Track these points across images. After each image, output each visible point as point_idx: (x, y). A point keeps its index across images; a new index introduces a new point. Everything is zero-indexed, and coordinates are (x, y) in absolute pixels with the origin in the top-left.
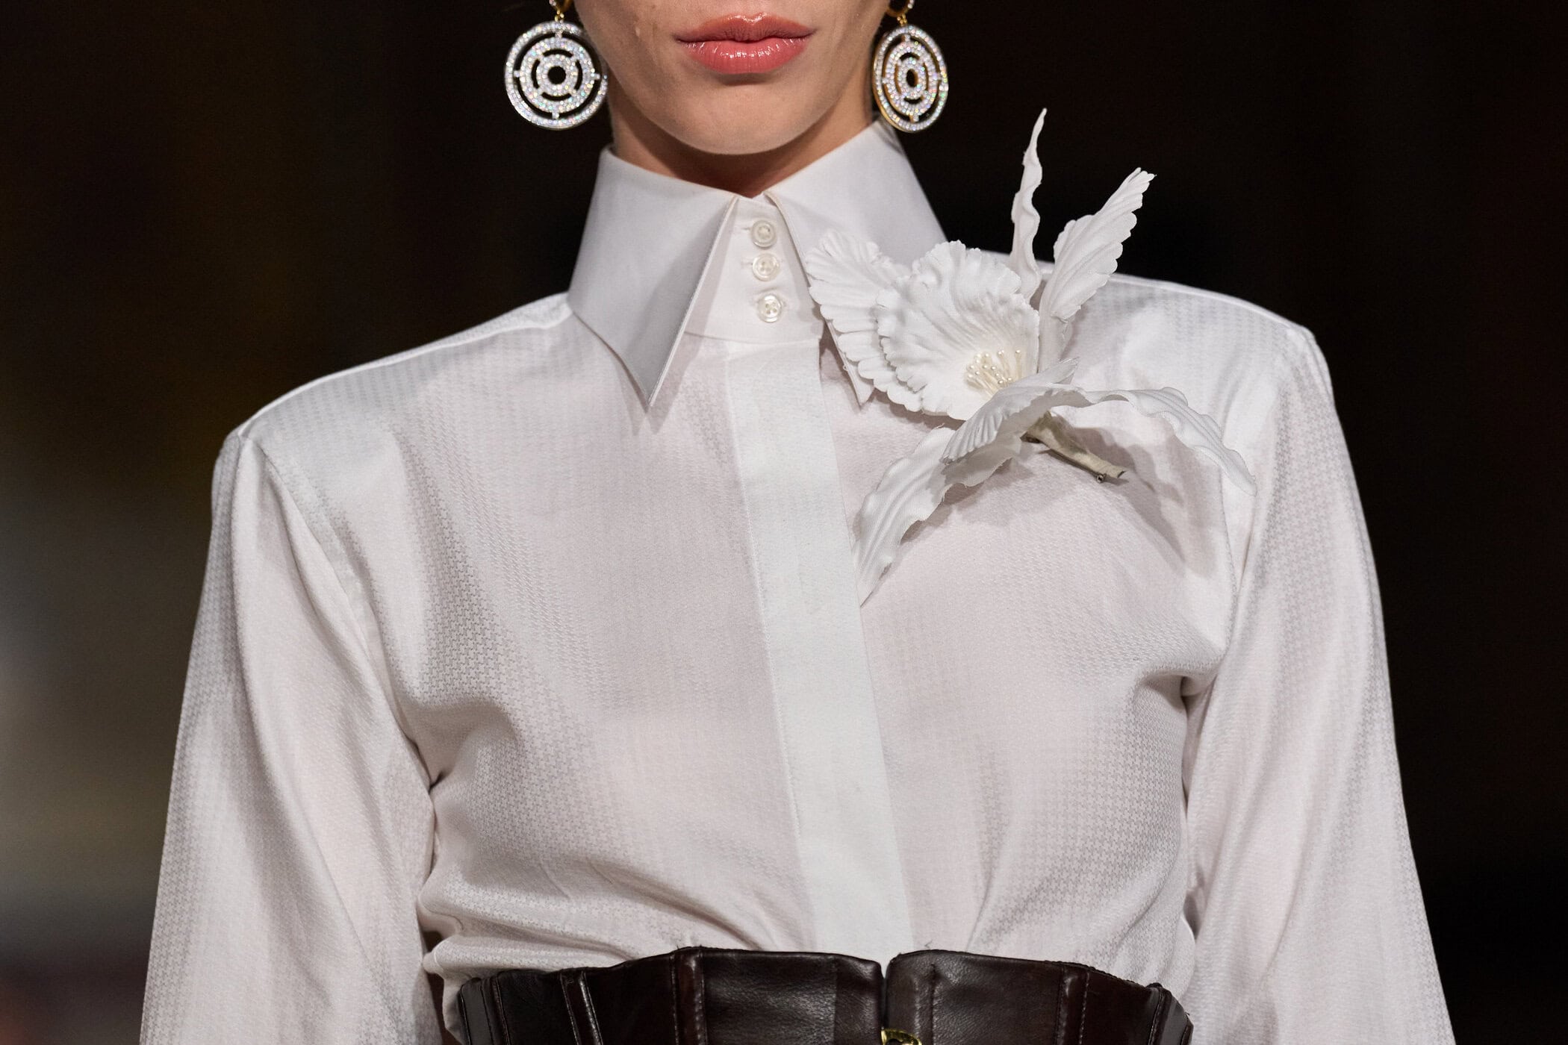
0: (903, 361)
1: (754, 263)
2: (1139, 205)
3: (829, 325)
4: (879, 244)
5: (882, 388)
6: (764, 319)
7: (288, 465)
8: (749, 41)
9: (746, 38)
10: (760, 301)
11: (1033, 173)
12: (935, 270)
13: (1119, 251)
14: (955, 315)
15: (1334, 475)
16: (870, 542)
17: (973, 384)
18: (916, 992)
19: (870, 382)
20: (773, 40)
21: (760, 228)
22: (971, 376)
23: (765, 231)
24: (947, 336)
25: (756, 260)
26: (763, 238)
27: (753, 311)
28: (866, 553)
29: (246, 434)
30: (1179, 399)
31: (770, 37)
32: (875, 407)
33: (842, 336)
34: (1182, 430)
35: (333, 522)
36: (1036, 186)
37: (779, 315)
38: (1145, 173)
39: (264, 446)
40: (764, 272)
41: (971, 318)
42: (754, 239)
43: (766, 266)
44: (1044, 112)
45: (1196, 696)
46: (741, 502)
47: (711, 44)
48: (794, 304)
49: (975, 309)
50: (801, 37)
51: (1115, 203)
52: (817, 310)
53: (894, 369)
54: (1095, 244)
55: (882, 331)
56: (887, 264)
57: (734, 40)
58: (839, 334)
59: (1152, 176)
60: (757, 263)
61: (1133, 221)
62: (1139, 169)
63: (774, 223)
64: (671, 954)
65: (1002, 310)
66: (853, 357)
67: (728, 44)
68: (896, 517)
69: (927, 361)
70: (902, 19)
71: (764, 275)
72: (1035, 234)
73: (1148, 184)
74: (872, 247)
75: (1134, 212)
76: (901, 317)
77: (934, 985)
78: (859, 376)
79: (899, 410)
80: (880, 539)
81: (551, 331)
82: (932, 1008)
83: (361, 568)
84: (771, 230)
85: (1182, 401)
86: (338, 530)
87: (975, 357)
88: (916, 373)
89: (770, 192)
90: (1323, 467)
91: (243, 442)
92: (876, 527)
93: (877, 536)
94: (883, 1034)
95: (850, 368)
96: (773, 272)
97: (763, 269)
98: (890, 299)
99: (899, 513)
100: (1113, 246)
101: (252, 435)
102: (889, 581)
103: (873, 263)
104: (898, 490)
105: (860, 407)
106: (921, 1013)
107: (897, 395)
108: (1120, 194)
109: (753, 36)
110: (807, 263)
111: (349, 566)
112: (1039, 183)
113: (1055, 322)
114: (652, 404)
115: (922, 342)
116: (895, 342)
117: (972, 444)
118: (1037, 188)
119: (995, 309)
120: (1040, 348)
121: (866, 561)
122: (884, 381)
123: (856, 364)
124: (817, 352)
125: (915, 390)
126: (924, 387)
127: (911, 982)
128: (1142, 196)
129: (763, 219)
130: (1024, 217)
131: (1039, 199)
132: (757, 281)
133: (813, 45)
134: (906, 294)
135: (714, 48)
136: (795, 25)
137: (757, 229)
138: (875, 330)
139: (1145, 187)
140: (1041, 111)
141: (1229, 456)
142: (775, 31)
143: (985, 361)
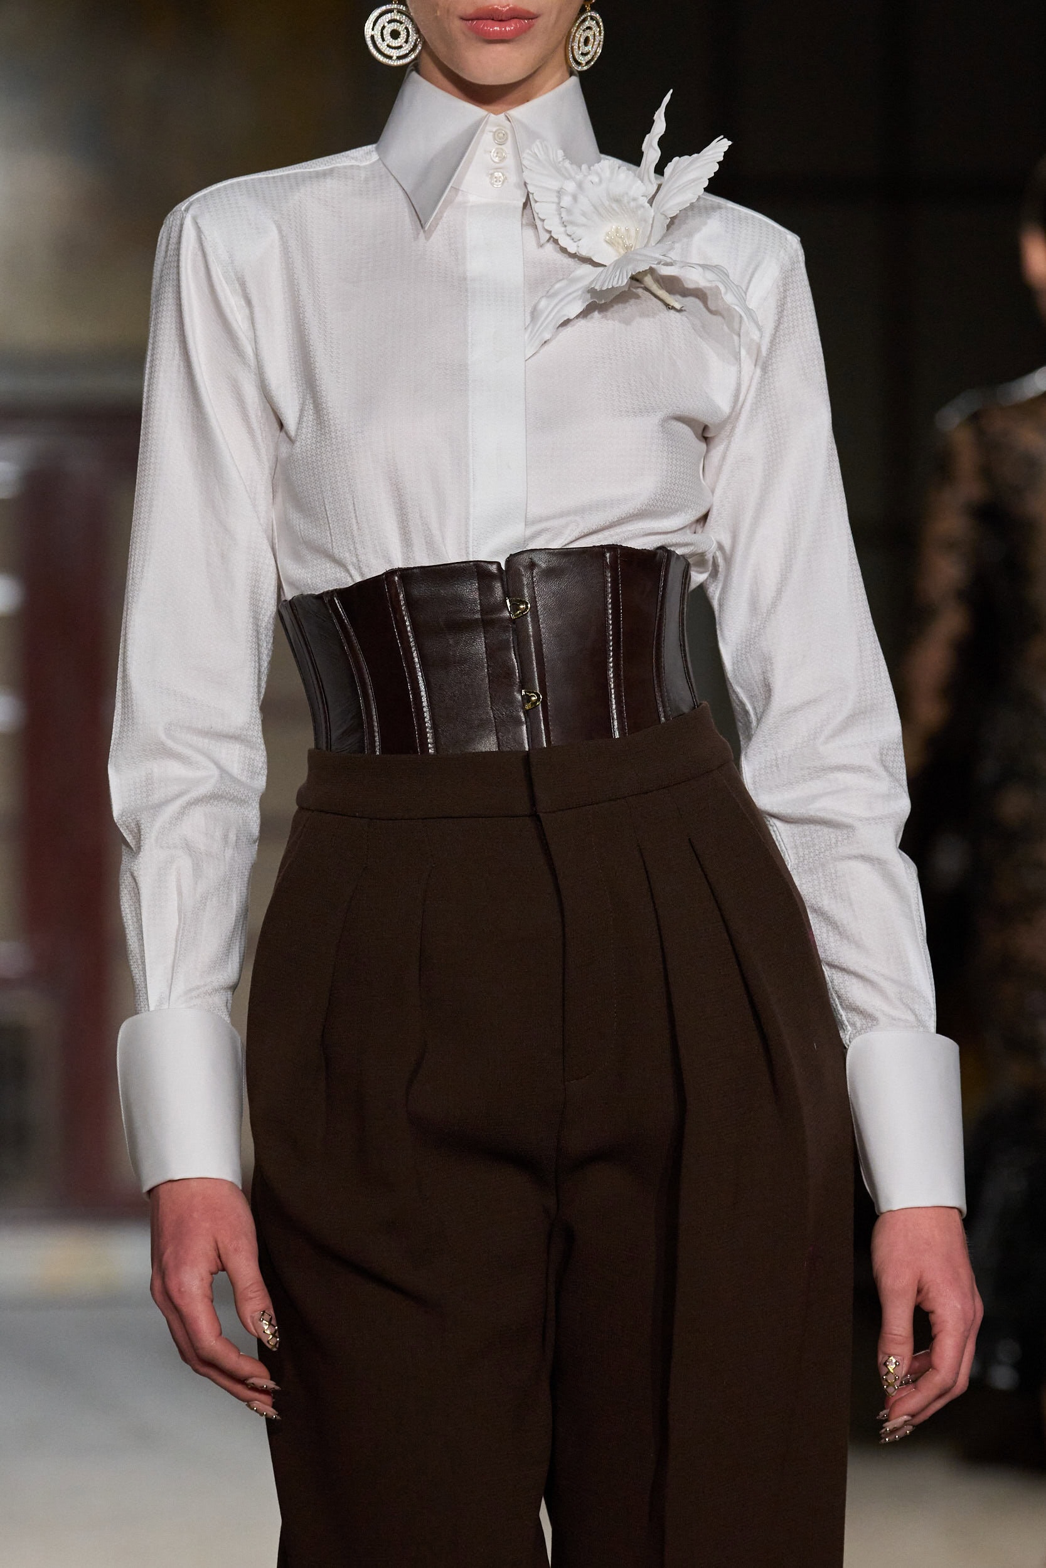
0: (572, 223)
1: (493, 151)
2: (722, 159)
3: (531, 196)
4: (564, 151)
5: (555, 237)
6: (492, 184)
7: (214, 236)
8: (501, 21)
9: (500, 18)
10: (492, 174)
11: (660, 125)
12: (598, 174)
13: (706, 184)
14: (607, 203)
15: (805, 320)
16: (538, 325)
17: (610, 243)
18: (523, 575)
19: (550, 232)
20: (516, 20)
21: (499, 133)
22: (607, 238)
23: (501, 135)
24: (599, 214)
25: (494, 150)
26: (500, 139)
27: (488, 179)
28: (536, 329)
29: (187, 210)
30: (725, 273)
31: (514, 18)
32: (550, 247)
33: (538, 204)
34: (726, 293)
35: (236, 273)
36: (661, 134)
37: (503, 184)
38: (726, 140)
39: (198, 221)
40: (497, 158)
41: (615, 206)
42: (495, 139)
43: (499, 155)
44: (671, 91)
45: (712, 438)
46: (467, 290)
47: (480, 21)
48: (513, 179)
49: (617, 201)
50: (532, 19)
51: (707, 154)
52: (525, 184)
53: (565, 226)
54: (692, 176)
55: (562, 204)
56: (567, 164)
57: (493, 19)
58: (536, 202)
59: (730, 143)
60: (494, 153)
61: (717, 167)
62: (722, 136)
63: (508, 132)
64: (383, 574)
65: (632, 204)
66: (542, 217)
67: (490, 22)
68: (556, 314)
69: (584, 225)
70: (588, 8)
71: (497, 160)
72: (657, 162)
73: (728, 148)
74: (560, 153)
75: (718, 163)
76: (575, 198)
77: (532, 570)
78: (544, 228)
79: (564, 250)
80: (545, 324)
81: (365, 167)
82: (533, 583)
83: (249, 302)
84: (505, 136)
85: (726, 274)
86: (238, 279)
87: (612, 227)
88: (578, 231)
89: (508, 114)
90: (800, 316)
91: (184, 215)
92: (543, 318)
93: (542, 323)
94: (508, 601)
95: (538, 223)
96: (503, 159)
97: (496, 156)
98: (570, 186)
99: (558, 312)
100: (702, 180)
101: (191, 212)
102: (546, 347)
103: (559, 163)
104: (559, 297)
105: (541, 246)
106: (527, 587)
107: (564, 242)
108: (709, 151)
109: (503, 18)
110: (524, 158)
111: (242, 299)
112: (663, 133)
113: (663, 217)
114: (426, 228)
115: (584, 214)
116: (569, 212)
117: (611, 283)
118: (661, 136)
119: (629, 203)
120: (651, 231)
121: (534, 336)
122: (558, 232)
123: (543, 220)
124: (521, 209)
125: (575, 240)
126: (580, 240)
127: (520, 570)
128: (723, 154)
129: (501, 128)
130: (651, 150)
131: (662, 142)
132: (492, 162)
133: (540, 23)
134: (580, 185)
135: (482, 24)
136: (528, 12)
137: (496, 133)
138: (559, 203)
139: (726, 149)
140: (669, 90)
141: (748, 311)
142: (516, 15)
143: (617, 231)
